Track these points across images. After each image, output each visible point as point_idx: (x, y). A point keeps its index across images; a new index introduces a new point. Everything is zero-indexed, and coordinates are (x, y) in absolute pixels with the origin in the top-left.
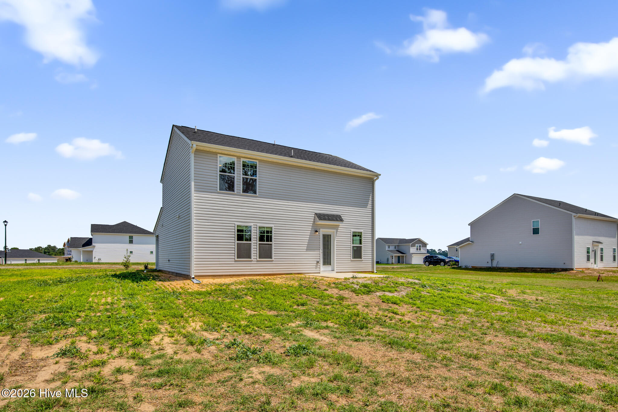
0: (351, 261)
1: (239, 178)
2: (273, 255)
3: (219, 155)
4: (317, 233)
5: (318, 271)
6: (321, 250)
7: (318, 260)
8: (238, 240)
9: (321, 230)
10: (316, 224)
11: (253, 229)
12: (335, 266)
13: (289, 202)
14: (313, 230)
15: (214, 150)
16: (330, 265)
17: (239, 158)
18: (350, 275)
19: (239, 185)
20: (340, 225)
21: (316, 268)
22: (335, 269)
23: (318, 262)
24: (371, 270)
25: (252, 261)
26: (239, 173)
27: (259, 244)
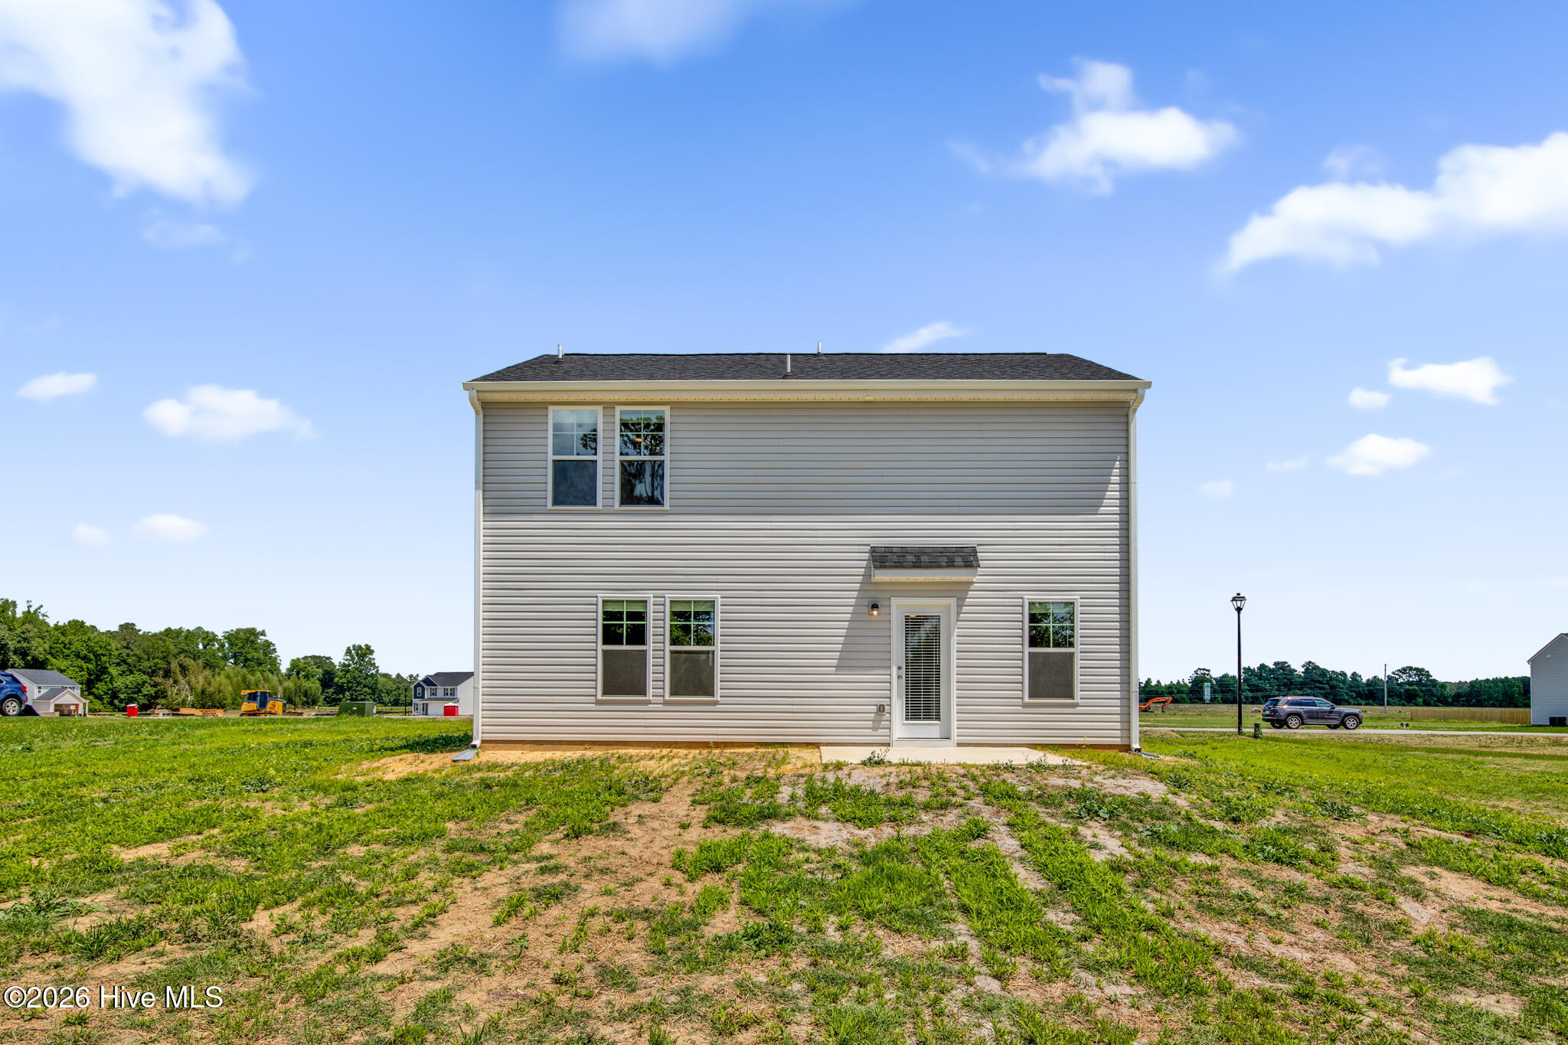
0: (1025, 705)
1: (609, 464)
2: (718, 684)
3: (551, 408)
4: (875, 613)
5: (885, 739)
6: (894, 669)
7: (885, 701)
8: (605, 642)
9: (894, 601)
10: (877, 583)
11: (651, 608)
12: (955, 724)
13: (774, 518)
14: (866, 602)
15: (538, 397)
16: (938, 718)
17: (609, 406)
18: (1021, 757)
19: (608, 482)
20: (973, 583)
21: (875, 729)
22: (955, 732)
23: (881, 709)
24: (1118, 741)
25: (649, 702)
26: (609, 449)
27: (672, 652)
